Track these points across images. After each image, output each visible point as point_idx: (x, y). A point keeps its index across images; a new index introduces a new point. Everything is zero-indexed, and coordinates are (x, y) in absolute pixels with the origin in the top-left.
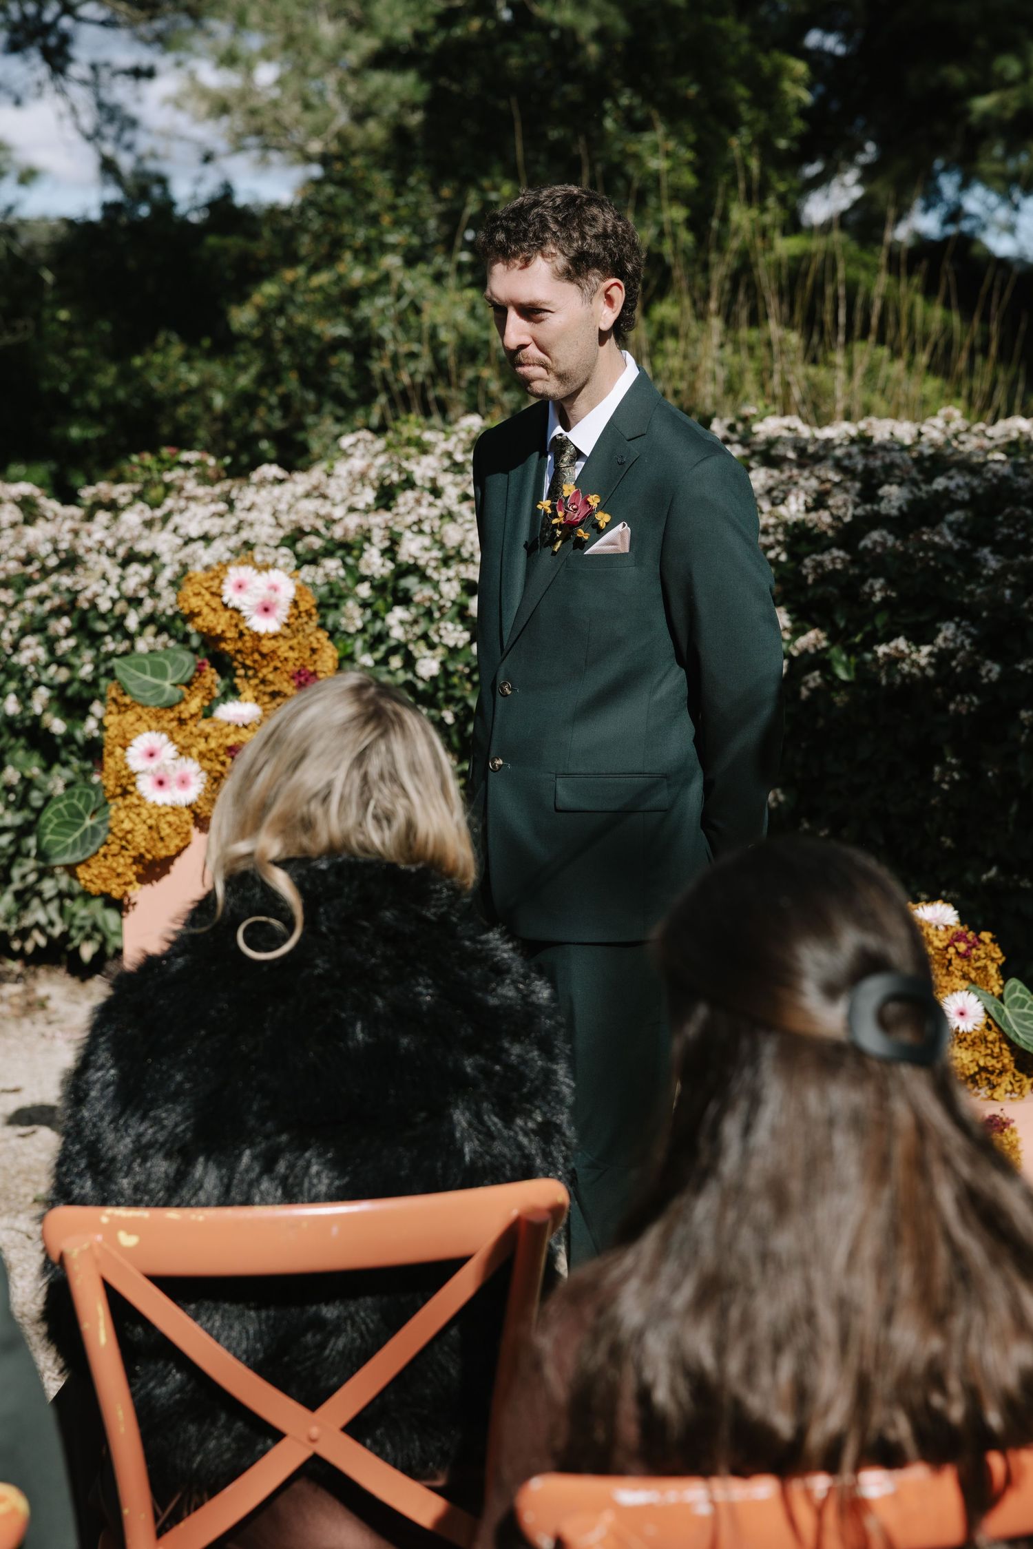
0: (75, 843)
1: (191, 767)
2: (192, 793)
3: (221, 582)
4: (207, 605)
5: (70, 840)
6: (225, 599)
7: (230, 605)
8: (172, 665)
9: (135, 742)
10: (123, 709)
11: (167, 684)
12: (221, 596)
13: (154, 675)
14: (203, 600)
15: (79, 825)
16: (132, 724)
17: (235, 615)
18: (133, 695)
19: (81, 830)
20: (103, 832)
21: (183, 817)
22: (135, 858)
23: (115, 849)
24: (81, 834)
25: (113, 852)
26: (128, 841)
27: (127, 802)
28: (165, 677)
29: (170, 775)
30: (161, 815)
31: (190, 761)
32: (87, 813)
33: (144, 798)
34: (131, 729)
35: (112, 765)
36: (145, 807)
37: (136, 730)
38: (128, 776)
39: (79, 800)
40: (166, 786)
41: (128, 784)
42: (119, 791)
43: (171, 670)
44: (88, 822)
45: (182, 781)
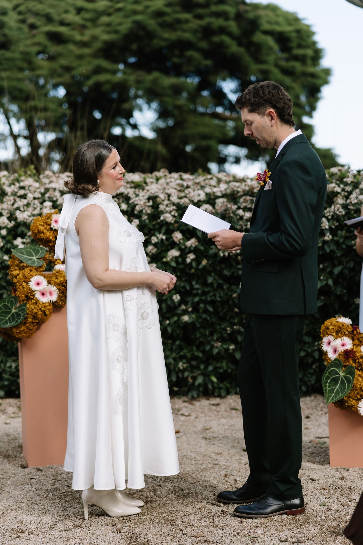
0: (9, 318)
1: (54, 289)
2: (54, 298)
3: (51, 220)
4: (45, 229)
5: (7, 318)
6: (52, 226)
7: (54, 228)
8: (34, 251)
9: (31, 279)
10: (22, 268)
11: (35, 258)
12: (50, 225)
13: (28, 255)
14: (44, 227)
15: (11, 312)
16: (29, 273)
17: (55, 232)
18: (26, 263)
19: (11, 314)
20: (22, 314)
21: (51, 307)
22: (37, 323)
23: (30, 320)
24: (11, 316)
25: (29, 321)
26: (35, 317)
27: (32, 302)
28: (33, 256)
29: (46, 291)
30: (45, 306)
31: (53, 286)
32: (12, 308)
33: (38, 300)
34: (29, 275)
35: (22, 289)
36: (40, 304)
37: (31, 275)
38: (30, 292)
39: (8, 303)
40: (45, 295)
41: (31, 295)
42: (25, 299)
43: (34, 253)
44: (13, 311)
45: (51, 293)
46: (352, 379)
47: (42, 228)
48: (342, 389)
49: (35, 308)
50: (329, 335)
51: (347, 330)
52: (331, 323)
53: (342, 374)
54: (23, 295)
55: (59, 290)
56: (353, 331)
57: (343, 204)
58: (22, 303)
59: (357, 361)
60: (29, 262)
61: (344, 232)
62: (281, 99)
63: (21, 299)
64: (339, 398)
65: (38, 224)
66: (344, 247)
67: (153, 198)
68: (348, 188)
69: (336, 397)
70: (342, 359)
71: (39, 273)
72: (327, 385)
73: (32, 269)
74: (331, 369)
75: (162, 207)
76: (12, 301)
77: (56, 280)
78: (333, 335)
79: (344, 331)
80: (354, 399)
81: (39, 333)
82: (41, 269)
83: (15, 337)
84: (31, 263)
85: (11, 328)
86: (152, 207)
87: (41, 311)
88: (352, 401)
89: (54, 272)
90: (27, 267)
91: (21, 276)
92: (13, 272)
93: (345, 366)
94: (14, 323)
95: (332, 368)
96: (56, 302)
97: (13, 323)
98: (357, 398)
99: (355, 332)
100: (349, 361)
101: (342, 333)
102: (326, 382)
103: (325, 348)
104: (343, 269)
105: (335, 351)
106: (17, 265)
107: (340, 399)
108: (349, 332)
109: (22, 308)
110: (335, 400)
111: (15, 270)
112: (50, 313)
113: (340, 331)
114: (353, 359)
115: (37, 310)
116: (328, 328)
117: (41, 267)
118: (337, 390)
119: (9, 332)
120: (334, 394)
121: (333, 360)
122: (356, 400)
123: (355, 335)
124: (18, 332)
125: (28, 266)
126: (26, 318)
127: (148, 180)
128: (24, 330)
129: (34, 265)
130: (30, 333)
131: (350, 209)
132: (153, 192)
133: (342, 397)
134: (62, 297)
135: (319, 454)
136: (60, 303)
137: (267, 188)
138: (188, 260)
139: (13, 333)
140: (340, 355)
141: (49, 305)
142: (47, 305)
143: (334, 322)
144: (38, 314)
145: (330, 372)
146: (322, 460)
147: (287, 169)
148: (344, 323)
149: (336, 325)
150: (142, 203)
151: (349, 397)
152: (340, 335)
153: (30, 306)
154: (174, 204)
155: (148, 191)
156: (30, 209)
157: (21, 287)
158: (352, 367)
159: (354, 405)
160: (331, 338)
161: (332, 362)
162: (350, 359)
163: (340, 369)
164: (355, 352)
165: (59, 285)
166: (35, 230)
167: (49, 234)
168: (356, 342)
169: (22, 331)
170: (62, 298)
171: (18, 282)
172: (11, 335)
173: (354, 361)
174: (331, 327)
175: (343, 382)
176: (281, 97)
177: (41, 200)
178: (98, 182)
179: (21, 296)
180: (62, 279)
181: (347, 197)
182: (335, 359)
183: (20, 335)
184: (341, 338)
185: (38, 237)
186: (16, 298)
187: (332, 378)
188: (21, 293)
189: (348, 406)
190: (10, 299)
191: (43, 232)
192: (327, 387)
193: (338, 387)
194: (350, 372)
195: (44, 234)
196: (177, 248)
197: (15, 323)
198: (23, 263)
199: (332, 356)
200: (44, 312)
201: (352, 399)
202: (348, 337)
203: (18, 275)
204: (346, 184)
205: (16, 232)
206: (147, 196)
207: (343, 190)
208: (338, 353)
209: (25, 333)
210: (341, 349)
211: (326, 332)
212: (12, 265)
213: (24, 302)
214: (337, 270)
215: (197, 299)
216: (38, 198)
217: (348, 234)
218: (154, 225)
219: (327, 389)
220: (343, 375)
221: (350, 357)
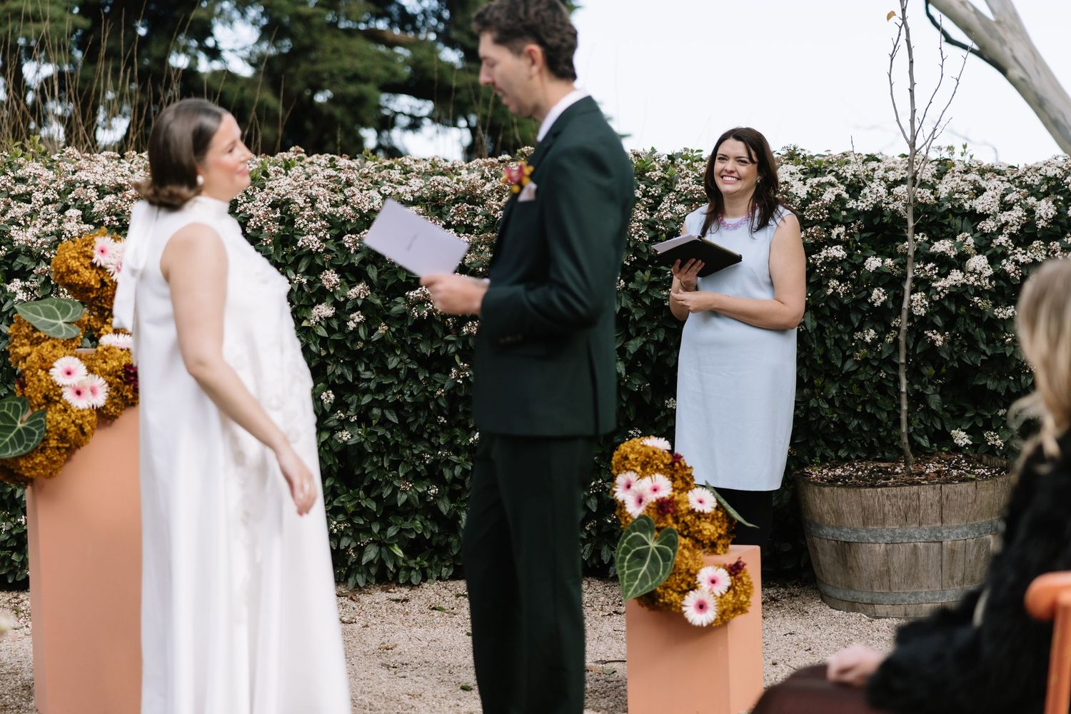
0: (11, 440)
1: (100, 383)
2: (100, 400)
3: (93, 247)
4: (82, 265)
5: (7, 440)
6: (94, 261)
7: (98, 265)
8: (59, 309)
9: (55, 364)
10: (37, 342)
11: (61, 322)
12: (91, 258)
13: (47, 316)
14: (79, 261)
15: (15, 427)
16: (50, 352)
17: (100, 272)
18: (44, 332)
19: (15, 432)
20: (37, 432)
21: (94, 418)
22: (66, 448)
23: (53, 443)
24: (15, 435)
25: (51, 445)
26: (63, 437)
27: (58, 408)
28: (57, 318)
29: (84, 387)
30: (82, 417)
31: (97, 376)
32: (17, 419)
33: (69, 405)
34: (50, 355)
35: (36, 382)
36: (72, 411)
37: (54, 356)
38: (53, 389)
39: (9, 409)
40: (82, 395)
41: (55, 395)
42: (43, 401)
43: (58, 313)
44: (20, 425)
45: (93, 391)
46: (672, 554)
47: (74, 264)
48: (653, 572)
49: (63, 419)
50: (627, 470)
51: (662, 462)
52: (633, 449)
53: (653, 544)
54: (39, 395)
55: (110, 385)
56: (672, 464)
57: (646, 220)
58: (36, 410)
59: (681, 519)
60: (50, 330)
61: (648, 273)
62: (559, 30)
63: (35, 402)
64: (647, 588)
65: (67, 256)
66: (648, 302)
67: (281, 204)
68: (656, 191)
69: (641, 588)
70: (653, 516)
71: (69, 352)
72: (626, 564)
73: (56, 343)
74: (633, 534)
75: (299, 222)
76: (16, 406)
77: (104, 366)
78: (635, 471)
79: (656, 464)
80: (674, 591)
81: (69, 466)
82: (74, 345)
83: (23, 475)
84: (54, 332)
85: (16, 459)
86: (281, 221)
87: (76, 426)
88: (671, 595)
89: (100, 349)
90: (47, 339)
91: (34, 356)
92: (17, 350)
93: (659, 530)
94: (22, 448)
95: (635, 531)
96: (104, 407)
97: (19, 450)
98: (681, 588)
99: (677, 465)
100: (665, 520)
101: (652, 467)
102: (623, 560)
103: (620, 494)
104: (645, 343)
105: (640, 501)
106: (27, 336)
107: (650, 590)
108: (665, 465)
109: (37, 420)
110: (640, 592)
111: (23, 345)
112: (93, 429)
113: (648, 463)
114: (674, 515)
115: (68, 423)
116: (626, 458)
117: (73, 340)
118: (644, 575)
119: (12, 467)
120: (637, 583)
121: (636, 517)
122: (679, 593)
123: (676, 471)
124: (30, 466)
125: (49, 338)
126: (45, 440)
127: (271, 169)
128: (41, 462)
129: (59, 337)
130: (52, 470)
131: (659, 230)
132: (283, 192)
133: (654, 588)
134: (115, 398)
135: (605, 693)
136: (112, 410)
137: (524, 197)
138: (351, 325)
139: (20, 468)
140: (648, 508)
141: (91, 414)
142: (86, 413)
143: (638, 447)
144: (70, 430)
145: (630, 539)
146: (612, 704)
147: (567, 163)
148: (657, 448)
149: (641, 452)
150: (260, 213)
151: (666, 588)
152: (648, 470)
153: (53, 416)
154: (323, 217)
155: (272, 189)
156: (39, 223)
157: (35, 379)
158: (671, 531)
159: (676, 602)
160: (631, 476)
161: (635, 521)
162: (669, 516)
163: (650, 535)
164: (677, 503)
165: (110, 375)
166: (61, 267)
167: (89, 277)
168: (679, 483)
169: (36, 464)
170: (116, 401)
171: (28, 368)
172: (15, 471)
173: (676, 520)
174: (631, 456)
175: (654, 559)
176: (559, 26)
177: (59, 206)
178: (200, 179)
179: (35, 396)
180: (115, 364)
181: (653, 208)
182: (640, 517)
183: (33, 473)
184: (650, 476)
185: (67, 280)
186: (26, 401)
187: (635, 552)
188: (36, 390)
189: (666, 604)
190: (13, 403)
191: (77, 272)
192: (625, 569)
193: (645, 568)
194: (669, 540)
195: (78, 275)
196: (329, 301)
197: (24, 448)
198: (39, 331)
199: (634, 510)
200: (81, 428)
201: (672, 590)
202: (664, 474)
203: (29, 354)
204: (651, 183)
205: (10, 266)
206: (269, 201)
207: (645, 194)
208: (646, 504)
209: (43, 469)
210: (651, 498)
211: (623, 466)
212: (15, 336)
213: (41, 408)
214: (633, 346)
215: (366, 399)
216: (55, 201)
217: (654, 279)
218: (284, 257)
219: (624, 573)
220: (656, 545)
221: (669, 512)
